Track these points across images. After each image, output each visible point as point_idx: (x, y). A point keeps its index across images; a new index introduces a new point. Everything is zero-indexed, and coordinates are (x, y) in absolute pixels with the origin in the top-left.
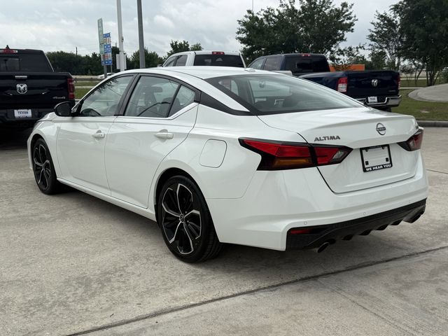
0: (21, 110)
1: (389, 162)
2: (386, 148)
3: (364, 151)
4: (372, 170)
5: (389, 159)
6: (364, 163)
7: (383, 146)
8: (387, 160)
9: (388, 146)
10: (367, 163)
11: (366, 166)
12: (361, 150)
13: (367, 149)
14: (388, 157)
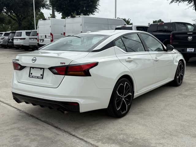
0: (191, 48)
1: (42, 76)
2: (42, 70)
3: (32, 69)
4: (32, 77)
5: (42, 75)
6: (30, 74)
7: (41, 69)
8: (41, 75)
9: (44, 69)
10: (32, 74)
11: (31, 75)
12: (31, 67)
13: (33, 68)
14: (42, 74)
